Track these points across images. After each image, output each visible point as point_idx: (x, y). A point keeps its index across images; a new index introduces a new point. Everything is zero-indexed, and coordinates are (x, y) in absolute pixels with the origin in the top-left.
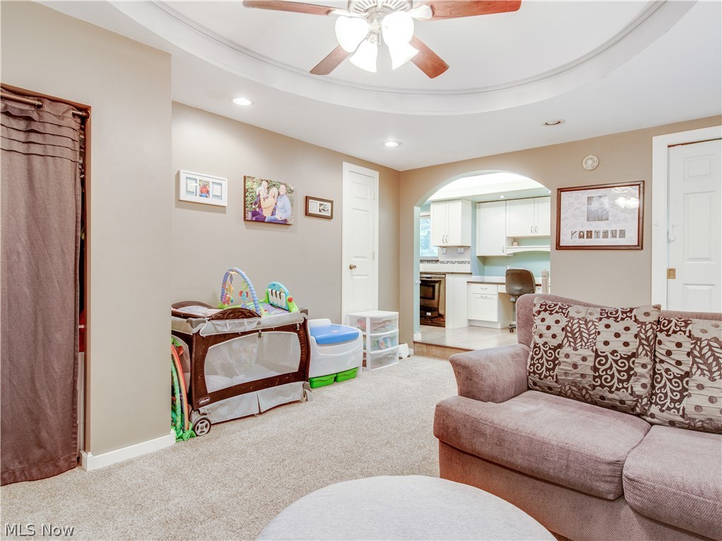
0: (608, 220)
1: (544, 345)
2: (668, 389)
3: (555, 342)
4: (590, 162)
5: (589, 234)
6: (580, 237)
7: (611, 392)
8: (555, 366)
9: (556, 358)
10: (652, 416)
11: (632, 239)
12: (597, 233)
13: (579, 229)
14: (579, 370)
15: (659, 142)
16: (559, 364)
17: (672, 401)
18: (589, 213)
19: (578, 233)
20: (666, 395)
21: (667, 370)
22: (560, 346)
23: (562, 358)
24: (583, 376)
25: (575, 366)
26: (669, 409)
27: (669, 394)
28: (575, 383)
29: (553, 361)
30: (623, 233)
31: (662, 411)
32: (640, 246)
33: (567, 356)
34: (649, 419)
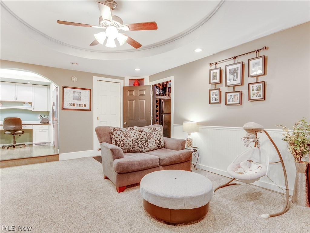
0: (80, 100)
1: (119, 140)
2: (144, 144)
3: (122, 139)
4: (75, 79)
5: (74, 105)
6: (71, 106)
7: (136, 148)
8: (123, 145)
9: (123, 143)
10: (143, 151)
11: (87, 107)
12: (77, 104)
13: (70, 103)
14: (130, 145)
15: (95, 78)
16: (124, 144)
17: (146, 146)
18: (74, 97)
19: (70, 104)
20: (144, 146)
21: (143, 140)
22: (124, 139)
23: (125, 142)
24: (130, 146)
25: (129, 144)
26: (146, 148)
27: (145, 145)
28: (129, 149)
29: (123, 144)
30: (85, 105)
31: (145, 149)
32: (90, 110)
33: (126, 142)
34: (142, 152)
